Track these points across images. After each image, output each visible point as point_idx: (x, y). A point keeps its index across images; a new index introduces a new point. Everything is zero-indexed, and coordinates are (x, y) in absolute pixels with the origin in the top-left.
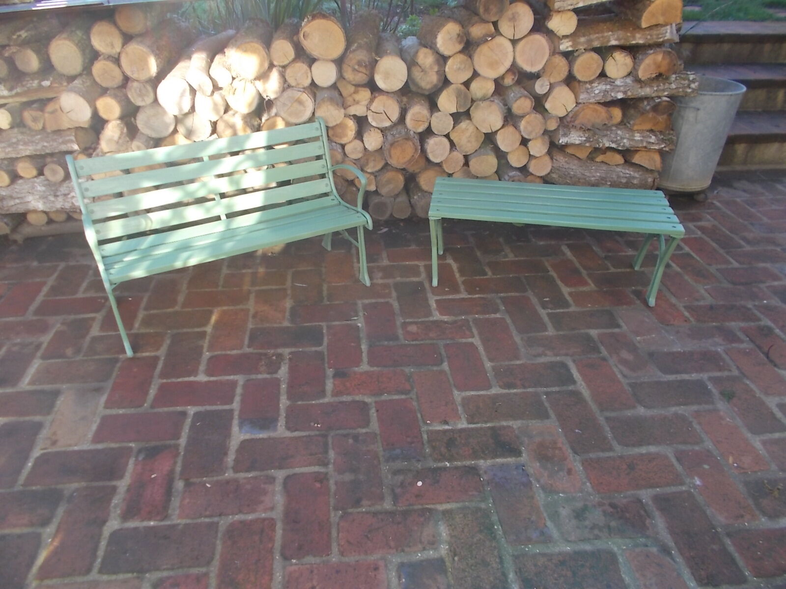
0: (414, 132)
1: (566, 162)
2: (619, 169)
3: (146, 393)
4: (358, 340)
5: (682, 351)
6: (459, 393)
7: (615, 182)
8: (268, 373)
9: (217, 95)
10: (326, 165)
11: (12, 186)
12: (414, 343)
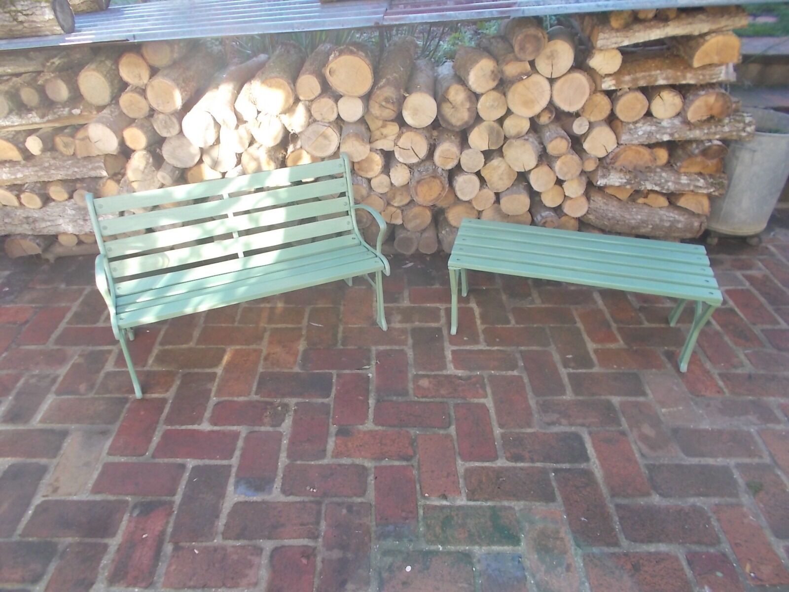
0: (443, 170)
1: (604, 203)
2: (662, 212)
3: (149, 440)
4: (367, 392)
5: (710, 429)
6: (463, 463)
7: (657, 225)
8: (272, 426)
9: (242, 127)
10: (348, 203)
11: (44, 209)
12: (424, 400)
